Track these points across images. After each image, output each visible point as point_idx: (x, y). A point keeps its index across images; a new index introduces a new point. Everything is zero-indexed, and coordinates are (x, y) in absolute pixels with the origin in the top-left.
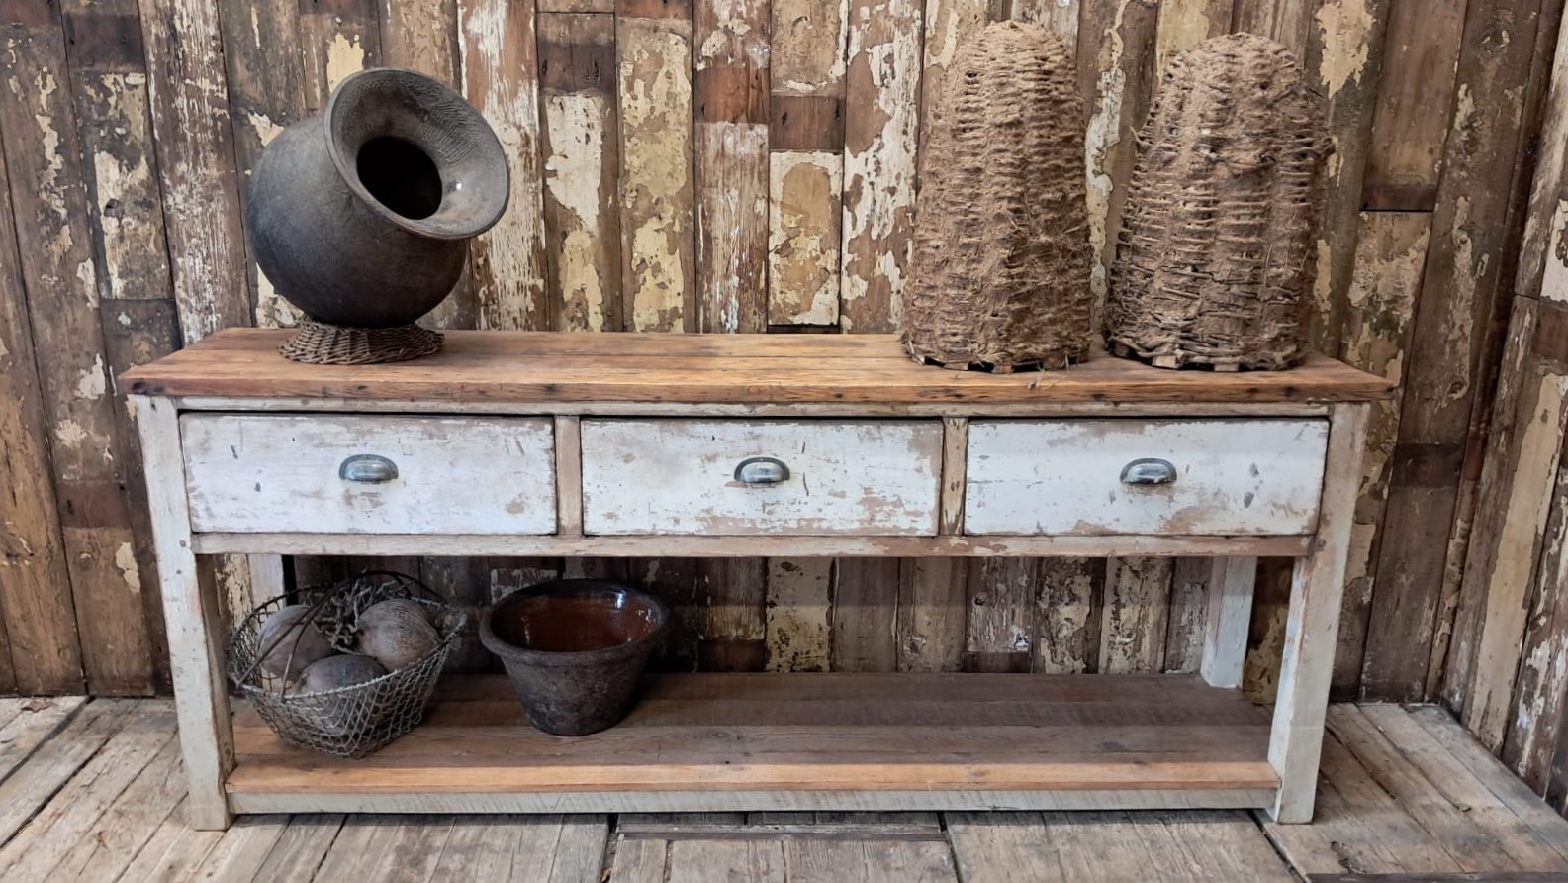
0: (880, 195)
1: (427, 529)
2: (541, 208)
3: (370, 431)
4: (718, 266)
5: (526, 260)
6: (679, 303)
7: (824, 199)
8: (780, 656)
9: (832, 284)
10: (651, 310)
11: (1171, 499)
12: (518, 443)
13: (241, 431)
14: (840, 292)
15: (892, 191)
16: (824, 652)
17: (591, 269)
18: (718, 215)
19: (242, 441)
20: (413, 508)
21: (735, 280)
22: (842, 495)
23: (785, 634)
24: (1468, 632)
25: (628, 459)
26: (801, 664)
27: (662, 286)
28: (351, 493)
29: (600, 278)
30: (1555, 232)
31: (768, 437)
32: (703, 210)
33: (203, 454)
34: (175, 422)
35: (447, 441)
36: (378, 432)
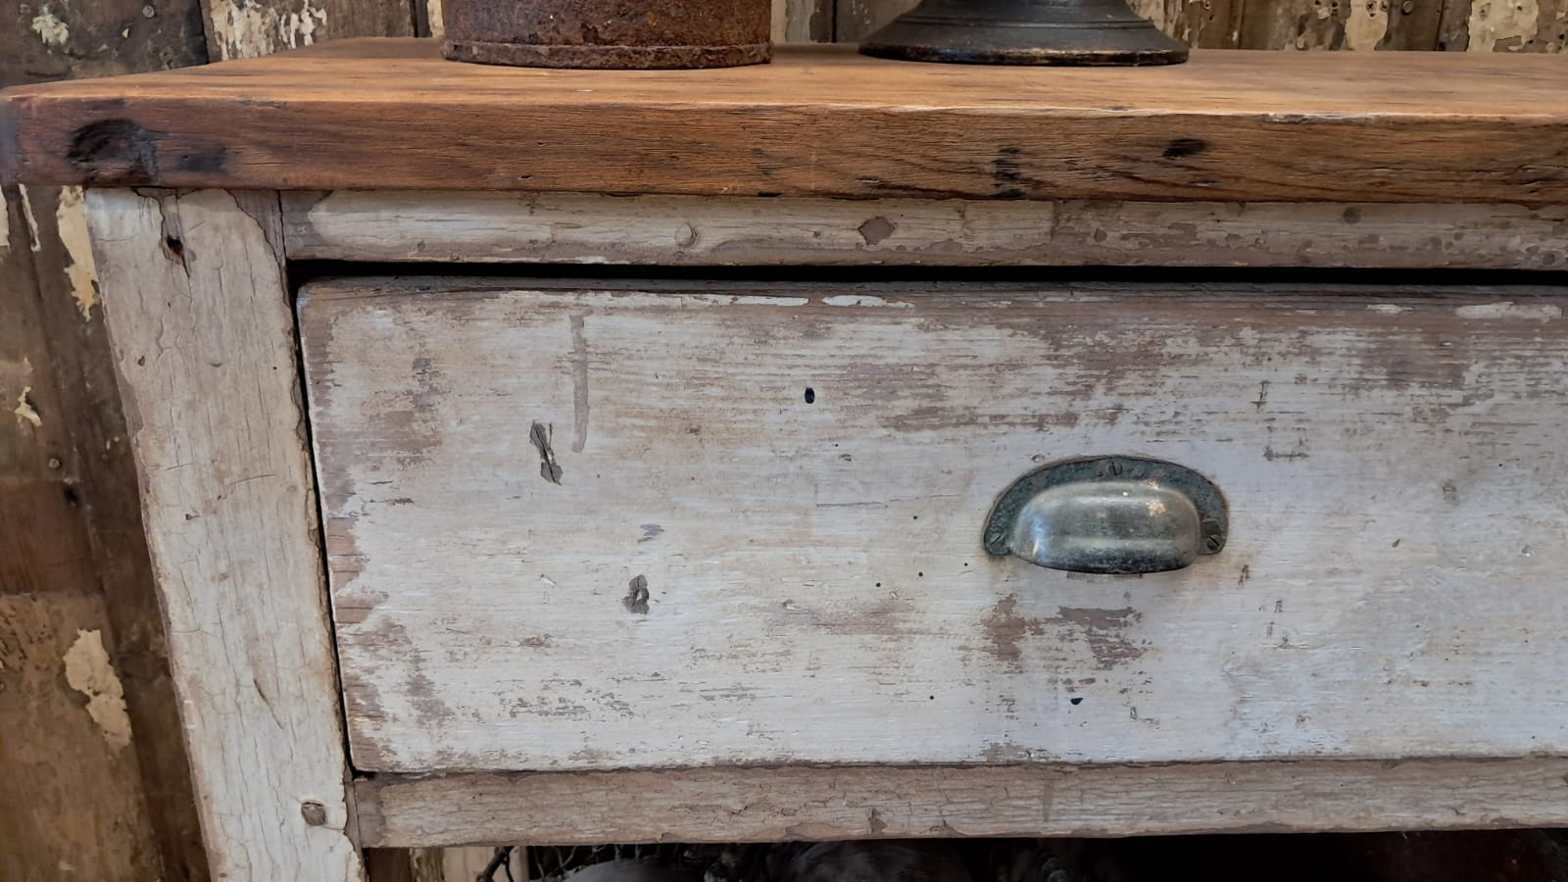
1: (1292, 741)
3: (1148, 358)
13: (581, 360)
19: (582, 402)
20: (1255, 668)
28: (1023, 613)
33: (401, 461)
34: (277, 321)
35: (1456, 396)
36: (1176, 359)
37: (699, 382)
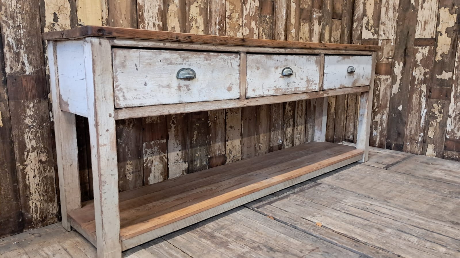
0: (252, 2)
1: (204, 100)
3: (188, 58)
4: (213, 21)
5: (156, 14)
6: (202, 33)
8: (230, 158)
9: (241, 30)
11: (353, 77)
12: (231, 63)
13: (140, 57)
14: (243, 33)
16: (240, 155)
17: (177, 19)
18: (213, 3)
19: (140, 61)
20: (200, 91)
21: (218, 27)
22: (303, 79)
23: (231, 151)
25: (258, 68)
26: (234, 160)
27: (198, 27)
28: (180, 85)
29: (180, 23)
30: (364, 24)
31: (289, 60)
33: (122, 68)
34: (110, 52)
35: (211, 62)
36: (190, 58)
37: (150, 59)
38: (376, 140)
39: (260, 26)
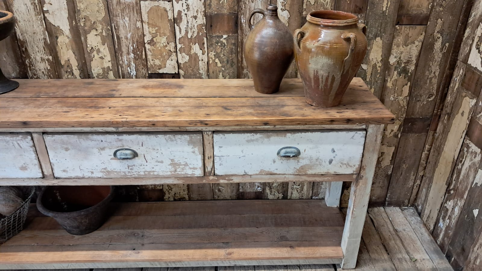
0: (190, 20)
2: (45, 26)
4: (124, 49)
5: (42, 48)
6: (110, 65)
7: (166, 21)
8: (169, 194)
9: (174, 57)
10: (99, 68)
11: (298, 161)
12: (18, 144)
14: (177, 60)
15: (195, 17)
16: (186, 192)
17: (71, 52)
18: (121, 28)
21: (132, 55)
22: (162, 162)
23: (170, 187)
24: (426, 186)
25: (67, 149)
26: (177, 197)
27: (102, 58)
29: (75, 55)
30: (476, 37)
31: (126, 140)
32: (114, 26)
38: (440, 235)
39: (209, 50)
